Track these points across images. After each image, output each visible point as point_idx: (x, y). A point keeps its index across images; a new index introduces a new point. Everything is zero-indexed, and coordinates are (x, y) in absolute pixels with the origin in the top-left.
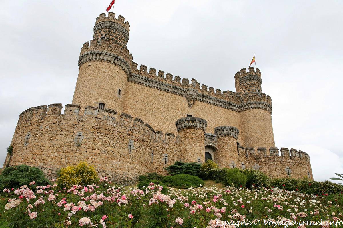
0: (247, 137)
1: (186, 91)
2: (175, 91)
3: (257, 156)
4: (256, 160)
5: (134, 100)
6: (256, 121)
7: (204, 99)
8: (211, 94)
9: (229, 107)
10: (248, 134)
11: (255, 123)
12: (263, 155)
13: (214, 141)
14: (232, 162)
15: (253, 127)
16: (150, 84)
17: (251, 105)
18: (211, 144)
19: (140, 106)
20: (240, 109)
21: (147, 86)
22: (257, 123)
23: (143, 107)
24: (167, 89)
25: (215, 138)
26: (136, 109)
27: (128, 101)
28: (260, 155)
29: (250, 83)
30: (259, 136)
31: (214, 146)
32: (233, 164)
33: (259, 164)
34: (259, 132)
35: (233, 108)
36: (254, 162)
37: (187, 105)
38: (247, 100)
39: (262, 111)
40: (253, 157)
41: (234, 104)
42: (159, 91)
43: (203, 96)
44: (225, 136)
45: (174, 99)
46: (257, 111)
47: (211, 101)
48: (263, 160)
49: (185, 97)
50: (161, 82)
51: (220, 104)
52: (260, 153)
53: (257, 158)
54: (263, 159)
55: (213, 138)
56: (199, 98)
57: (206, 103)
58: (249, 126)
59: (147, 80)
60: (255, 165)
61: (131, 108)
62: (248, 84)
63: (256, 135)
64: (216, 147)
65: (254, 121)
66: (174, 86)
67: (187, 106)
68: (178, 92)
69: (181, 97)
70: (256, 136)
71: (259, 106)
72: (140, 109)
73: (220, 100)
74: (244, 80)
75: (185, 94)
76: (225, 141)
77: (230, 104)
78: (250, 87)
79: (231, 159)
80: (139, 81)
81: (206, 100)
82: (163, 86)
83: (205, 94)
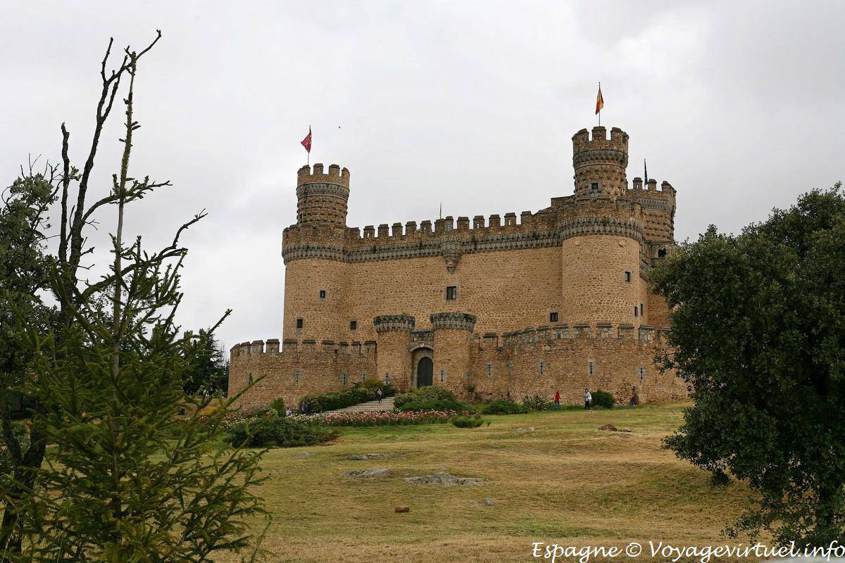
2: (422, 251)
5: (360, 291)
7: (478, 246)
8: (492, 230)
9: (535, 242)
13: (429, 339)
16: (381, 255)
18: (422, 346)
21: (377, 261)
24: (408, 253)
25: (430, 333)
28: (514, 345)
31: (428, 346)
32: (442, 371)
35: (545, 242)
37: (447, 269)
41: (547, 233)
42: (398, 262)
43: (475, 242)
45: (423, 267)
47: (494, 246)
48: (516, 353)
49: (441, 256)
50: (396, 246)
51: (514, 244)
54: (516, 350)
55: (426, 335)
56: (468, 248)
57: (484, 253)
59: (374, 250)
64: (431, 347)
66: (419, 244)
67: (447, 273)
68: (427, 251)
69: (435, 258)
73: (511, 236)
75: (439, 250)
77: (536, 237)
80: (364, 256)
81: (483, 246)
82: (401, 251)
83: (479, 235)
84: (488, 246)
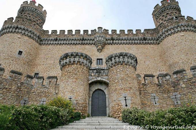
0: (171, 66)
1: (93, 39)
2: (83, 42)
3: (174, 83)
4: (174, 87)
5: (44, 58)
6: (177, 46)
7: (114, 42)
8: (121, 35)
9: (144, 42)
10: (171, 62)
11: (176, 48)
12: (182, 79)
13: (104, 74)
14: (124, 95)
15: (174, 53)
16: (60, 42)
17: (167, 32)
18: (99, 79)
19: (49, 62)
20: (159, 41)
21: (57, 45)
22: (179, 48)
23: (52, 62)
24: (75, 42)
25: (105, 71)
26: (45, 65)
27: (39, 60)
28: (179, 80)
29: (165, 14)
30: (183, 60)
31: (104, 80)
32: (125, 97)
33: (178, 92)
34: (183, 56)
35: (150, 42)
36: (172, 91)
37: (97, 50)
38: (162, 29)
39: (182, 34)
40: (169, 85)
41: (150, 38)
42: (69, 46)
43: (113, 39)
44: (114, 66)
45: (83, 49)
46: (176, 35)
47: (122, 42)
48: (184, 86)
49: (94, 44)
50: (69, 38)
51: (133, 42)
52: (177, 78)
53: (175, 85)
54: (183, 84)
55: (102, 71)
56: (109, 42)
57: (117, 45)
58: (170, 54)
59: (56, 40)
60: (173, 94)
61: (41, 65)
62: (163, 16)
63: (180, 60)
64: (106, 81)
65: (174, 46)
66: (82, 38)
67: (97, 52)
68: (86, 42)
69: (91, 45)
70: (181, 62)
71: (176, 30)
72: (49, 63)
73: (132, 38)
74: (159, 14)
75: (93, 42)
76: (114, 72)
77: (145, 39)
78: (165, 17)
79: (122, 92)
80: (49, 42)
81: (117, 42)
82: (72, 41)
83: (115, 37)
84: (120, 42)
